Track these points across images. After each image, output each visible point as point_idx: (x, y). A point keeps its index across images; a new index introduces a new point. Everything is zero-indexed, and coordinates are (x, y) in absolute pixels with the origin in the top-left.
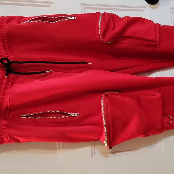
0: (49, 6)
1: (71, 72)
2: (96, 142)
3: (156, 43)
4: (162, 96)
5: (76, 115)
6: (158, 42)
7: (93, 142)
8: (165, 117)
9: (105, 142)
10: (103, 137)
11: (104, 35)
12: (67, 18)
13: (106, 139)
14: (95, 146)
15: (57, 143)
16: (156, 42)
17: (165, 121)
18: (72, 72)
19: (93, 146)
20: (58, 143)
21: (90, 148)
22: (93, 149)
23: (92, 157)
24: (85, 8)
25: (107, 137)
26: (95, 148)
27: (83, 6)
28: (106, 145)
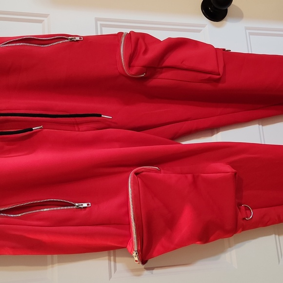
0: (41, 22)
1: (77, 129)
2: (118, 251)
3: (218, 77)
4: (236, 173)
5: (85, 205)
6: (221, 74)
7: (112, 251)
8: (240, 209)
9: (134, 254)
10: (131, 245)
11: (130, 64)
12: (67, 39)
13: (136, 250)
14: (115, 256)
15: (48, 255)
16: (219, 75)
17: (240, 216)
18: (79, 129)
19: (112, 258)
20: (50, 255)
21: (107, 261)
22: (112, 263)
23: (110, 276)
24: (102, 26)
25: (138, 247)
26: (115, 261)
27: (99, 23)
28: (136, 259)
